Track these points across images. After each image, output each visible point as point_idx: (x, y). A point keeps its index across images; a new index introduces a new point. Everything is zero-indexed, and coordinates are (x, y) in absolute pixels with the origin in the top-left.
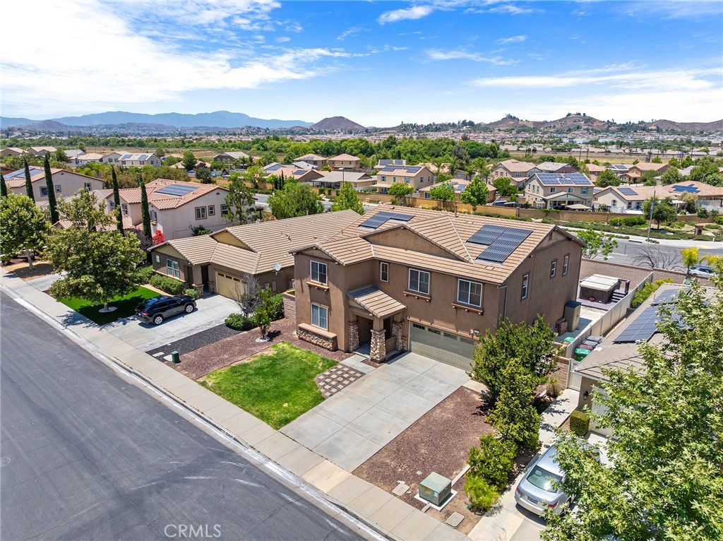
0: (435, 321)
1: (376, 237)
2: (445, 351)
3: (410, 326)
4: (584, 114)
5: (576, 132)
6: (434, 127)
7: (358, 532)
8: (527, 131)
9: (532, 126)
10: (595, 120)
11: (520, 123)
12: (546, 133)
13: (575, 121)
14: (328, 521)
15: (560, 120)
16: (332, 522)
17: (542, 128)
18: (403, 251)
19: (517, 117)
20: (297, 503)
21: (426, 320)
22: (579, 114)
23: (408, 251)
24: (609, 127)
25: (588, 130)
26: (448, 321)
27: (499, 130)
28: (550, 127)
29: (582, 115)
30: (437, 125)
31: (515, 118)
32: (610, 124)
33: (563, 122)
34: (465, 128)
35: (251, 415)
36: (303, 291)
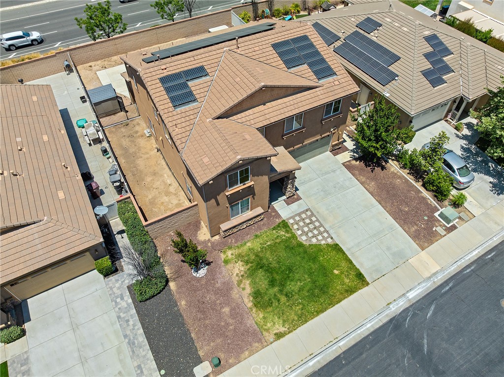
0: (305, 141)
7: (472, 260)
14: (465, 272)
16: (466, 270)
20: (451, 285)
21: (299, 144)
36: (218, 205)
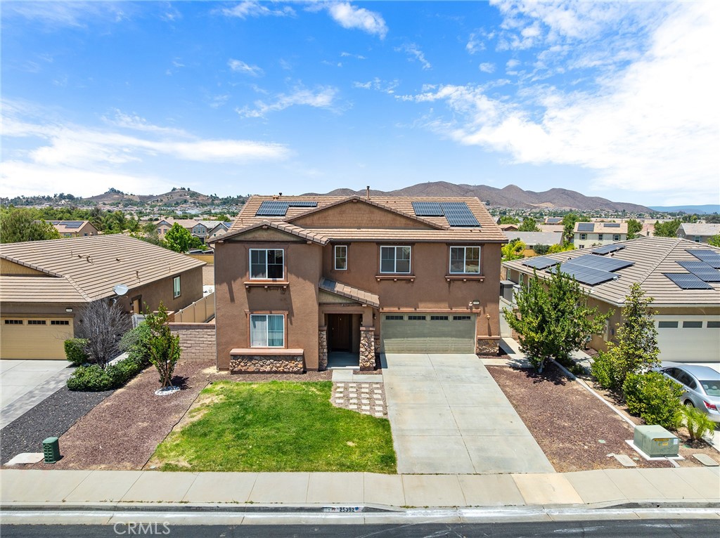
0: (419, 304)
1: (308, 219)
2: (433, 339)
3: (383, 318)
4: (189, 189)
5: (184, 205)
6: (24, 200)
8: (135, 205)
9: (139, 200)
10: (200, 195)
11: (125, 197)
12: (155, 206)
13: (181, 196)
15: (166, 195)
17: (149, 202)
18: (356, 230)
19: (121, 191)
21: (407, 306)
22: (184, 189)
23: (362, 230)
24: (213, 200)
25: (194, 203)
26: (437, 300)
27: (104, 204)
28: (158, 201)
29: (187, 189)
30: (28, 198)
31: (119, 192)
32: (214, 198)
33: (169, 196)
34: (63, 201)
35: (321, 473)
36: (232, 299)
